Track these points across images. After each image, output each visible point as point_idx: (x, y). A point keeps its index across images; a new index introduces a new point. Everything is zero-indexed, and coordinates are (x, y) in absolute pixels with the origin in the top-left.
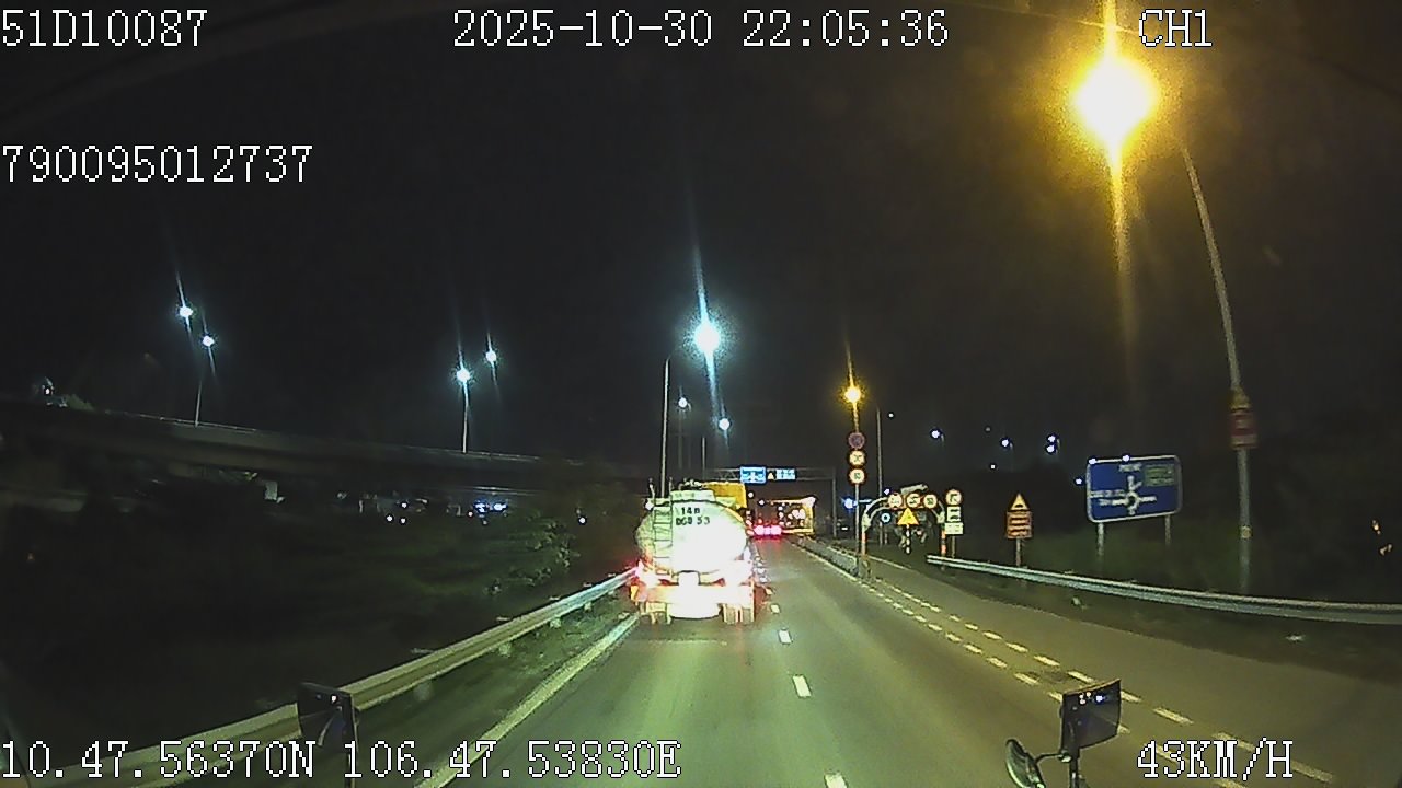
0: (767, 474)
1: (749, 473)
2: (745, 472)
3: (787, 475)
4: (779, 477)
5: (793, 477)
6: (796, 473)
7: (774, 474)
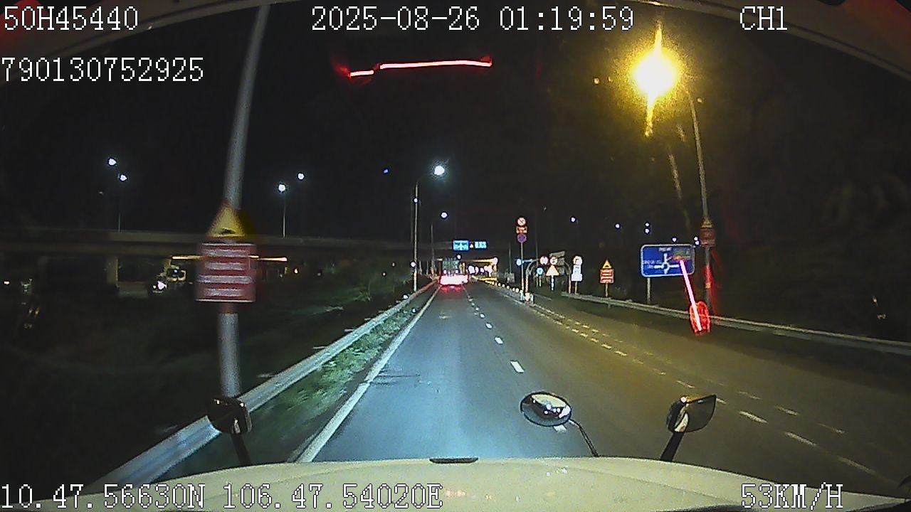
0: (469, 246)
1: (459, 244)
2: (456, 244)
3: (481, 245)
4: (477, 247)
5: (485, 247)
6: (487, 244)
7: (474, 244)
